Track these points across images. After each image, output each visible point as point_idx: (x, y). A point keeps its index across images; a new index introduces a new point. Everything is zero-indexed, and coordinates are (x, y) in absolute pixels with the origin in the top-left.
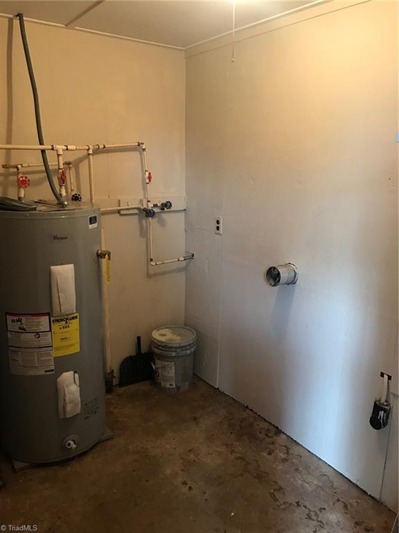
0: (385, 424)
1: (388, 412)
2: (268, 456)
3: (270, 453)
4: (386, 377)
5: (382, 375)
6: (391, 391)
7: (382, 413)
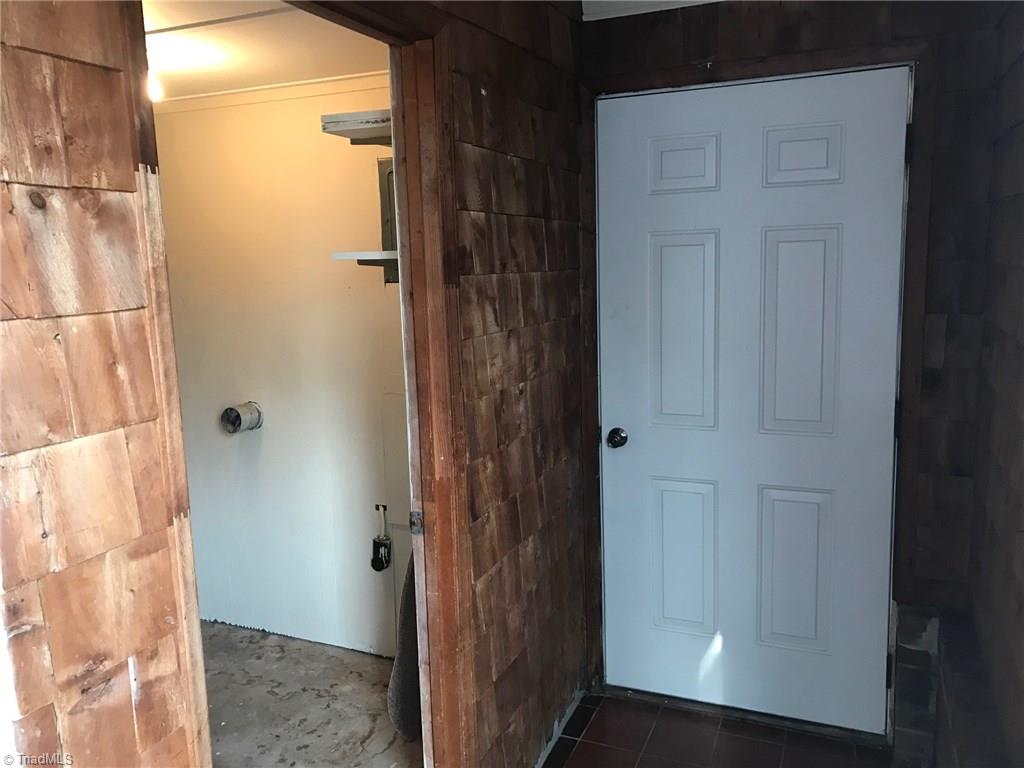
0: (388, 562)
1: (389, 548)
2: (257, 662)
3: (259, 658)
4: (381, 509)
5: (377, 508)
6: (389, 522)
7: (382, 550)
